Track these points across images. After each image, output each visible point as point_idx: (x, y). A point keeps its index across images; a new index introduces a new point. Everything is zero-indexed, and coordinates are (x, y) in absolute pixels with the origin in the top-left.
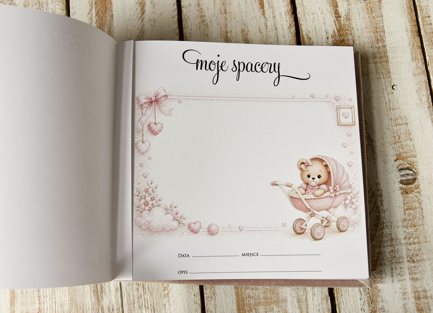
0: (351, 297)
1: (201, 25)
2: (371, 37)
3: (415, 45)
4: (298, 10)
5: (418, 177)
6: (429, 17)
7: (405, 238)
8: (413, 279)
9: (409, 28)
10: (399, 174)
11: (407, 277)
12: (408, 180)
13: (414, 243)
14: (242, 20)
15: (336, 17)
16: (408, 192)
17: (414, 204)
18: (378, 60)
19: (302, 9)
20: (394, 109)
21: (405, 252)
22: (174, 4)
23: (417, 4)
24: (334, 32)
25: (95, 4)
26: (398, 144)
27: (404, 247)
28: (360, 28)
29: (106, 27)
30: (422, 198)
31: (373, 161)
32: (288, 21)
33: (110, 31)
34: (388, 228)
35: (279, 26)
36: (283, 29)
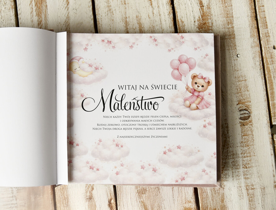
2: (224, 21)
3: (253, 26)
4: (175, 2)
5: (251, 115)
6: (263, 6)
7: (242, 154)
8: (245, 178)
9: (250, 15)
10: (239, 113)
11: (242, 177)
12: (245, 117)
13: (247, 157)
14: (137, 9)
15: (200, 6)
16: (245, 125)
17: (248, 132)
18: (228, 37)
19: (178, 1)
20: (238, 71)
21: (241, 162)
24: (199, 17)
26: (240, 94)
27: (241, 159)
28: (216, 15)
29: (43, 14)
30: (253, 128)
31: (223, 105)
32: (168, 9)
33: (46, 17)
34: (231, 147)
35: (161, 13)
36: (165, 16)
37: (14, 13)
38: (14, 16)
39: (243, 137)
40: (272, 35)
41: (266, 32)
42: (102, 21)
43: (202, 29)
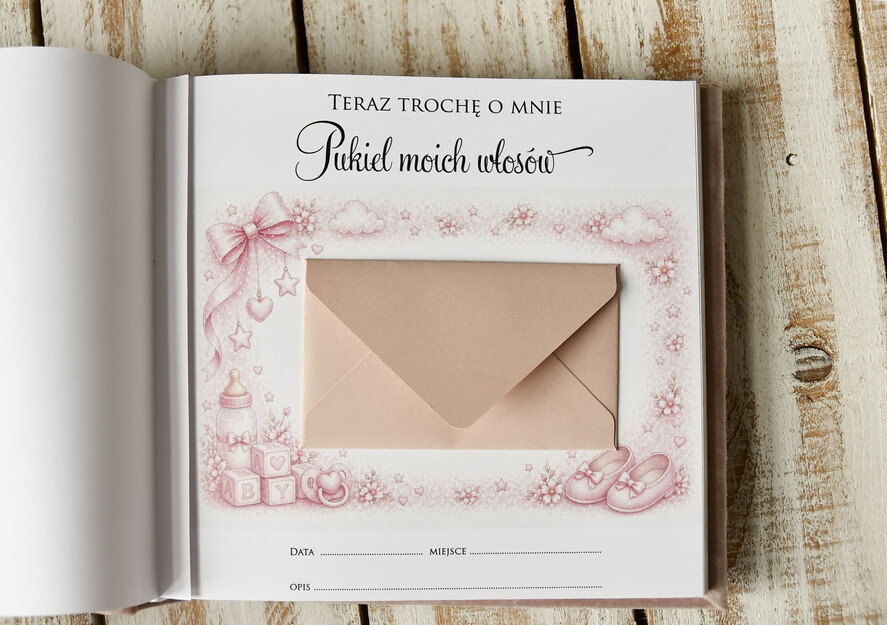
0: (682, 621)
2: (742, 40)
3: (844, 57)
5: (835, 364)
7: (801, 498)
8: (813, 582)
9: (831, 18)
10: (793, 358)
11: (802, 578)
12: (813, 370)
13: (821, 507)
14: (443, 4)
16: (813, 397)
17: (825, 423)
18: (757, 96)
20: (790, 211)
21: (798, 528)
24: (657, 29)
26: (796, 291)
27: (798, 517)
28: (717, 19)
29: (126, 24)
30: (841, 411)
31: (738, 329)
32: (550, 3)
33: (135, 34)
34: (765, 476)
35: (528, 16)
36: (539, 24)
37: (29, 21)
38: (29, 31)
39: (807, 440)
42: (324, 45)
43: (666, 68)
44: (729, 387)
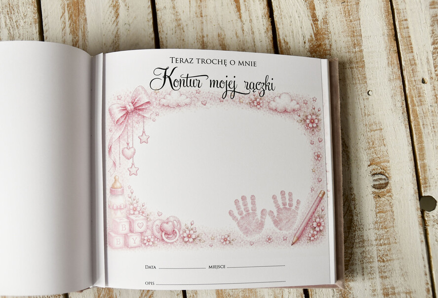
0: (325, 294)
1: (177, 29)
2: (348, 41)
3: (392, 49)
4: (275, 14)
5: (390, 181)
6: (406, 20)
7: (376, 240)
8: (382, 277)
9: (386, 32)
10: (372, 179)
11: (377, 275)
12: (380, 184)
13: (385, 244)
14: (219, 24)
15: (313, 20)
16: (380, 196)
17: (386, 207)
18: (354, 65)
19: (279, 12)
20: (369, 115)
21: (375, 254)
22: (149, 7)
23: (395, 7)
24: (311, 36)
25: (68, 7)
26: (372, 150)
27: (375, 248)
28: (337, 32)
29: (80, 31)
30: (393, 202)
32: (265, 24)
33: (84, 35)
34: (360, 230)
35: (255, 30)
36: (260, 34)
37: (37, 29)
38: (38, 33)
40: (420, 63)
41: (411, 58)
42: (167, 41)
43: (316, 53)
44: (344, 191)
